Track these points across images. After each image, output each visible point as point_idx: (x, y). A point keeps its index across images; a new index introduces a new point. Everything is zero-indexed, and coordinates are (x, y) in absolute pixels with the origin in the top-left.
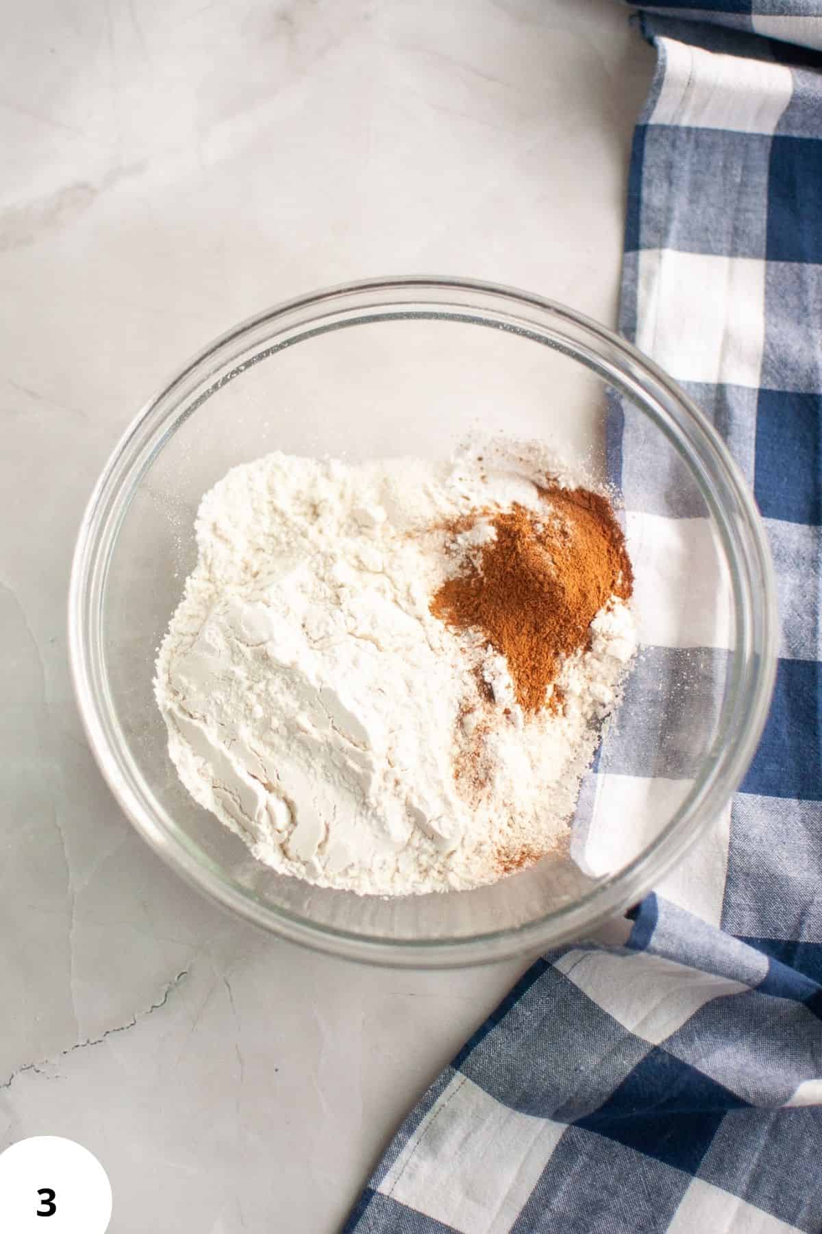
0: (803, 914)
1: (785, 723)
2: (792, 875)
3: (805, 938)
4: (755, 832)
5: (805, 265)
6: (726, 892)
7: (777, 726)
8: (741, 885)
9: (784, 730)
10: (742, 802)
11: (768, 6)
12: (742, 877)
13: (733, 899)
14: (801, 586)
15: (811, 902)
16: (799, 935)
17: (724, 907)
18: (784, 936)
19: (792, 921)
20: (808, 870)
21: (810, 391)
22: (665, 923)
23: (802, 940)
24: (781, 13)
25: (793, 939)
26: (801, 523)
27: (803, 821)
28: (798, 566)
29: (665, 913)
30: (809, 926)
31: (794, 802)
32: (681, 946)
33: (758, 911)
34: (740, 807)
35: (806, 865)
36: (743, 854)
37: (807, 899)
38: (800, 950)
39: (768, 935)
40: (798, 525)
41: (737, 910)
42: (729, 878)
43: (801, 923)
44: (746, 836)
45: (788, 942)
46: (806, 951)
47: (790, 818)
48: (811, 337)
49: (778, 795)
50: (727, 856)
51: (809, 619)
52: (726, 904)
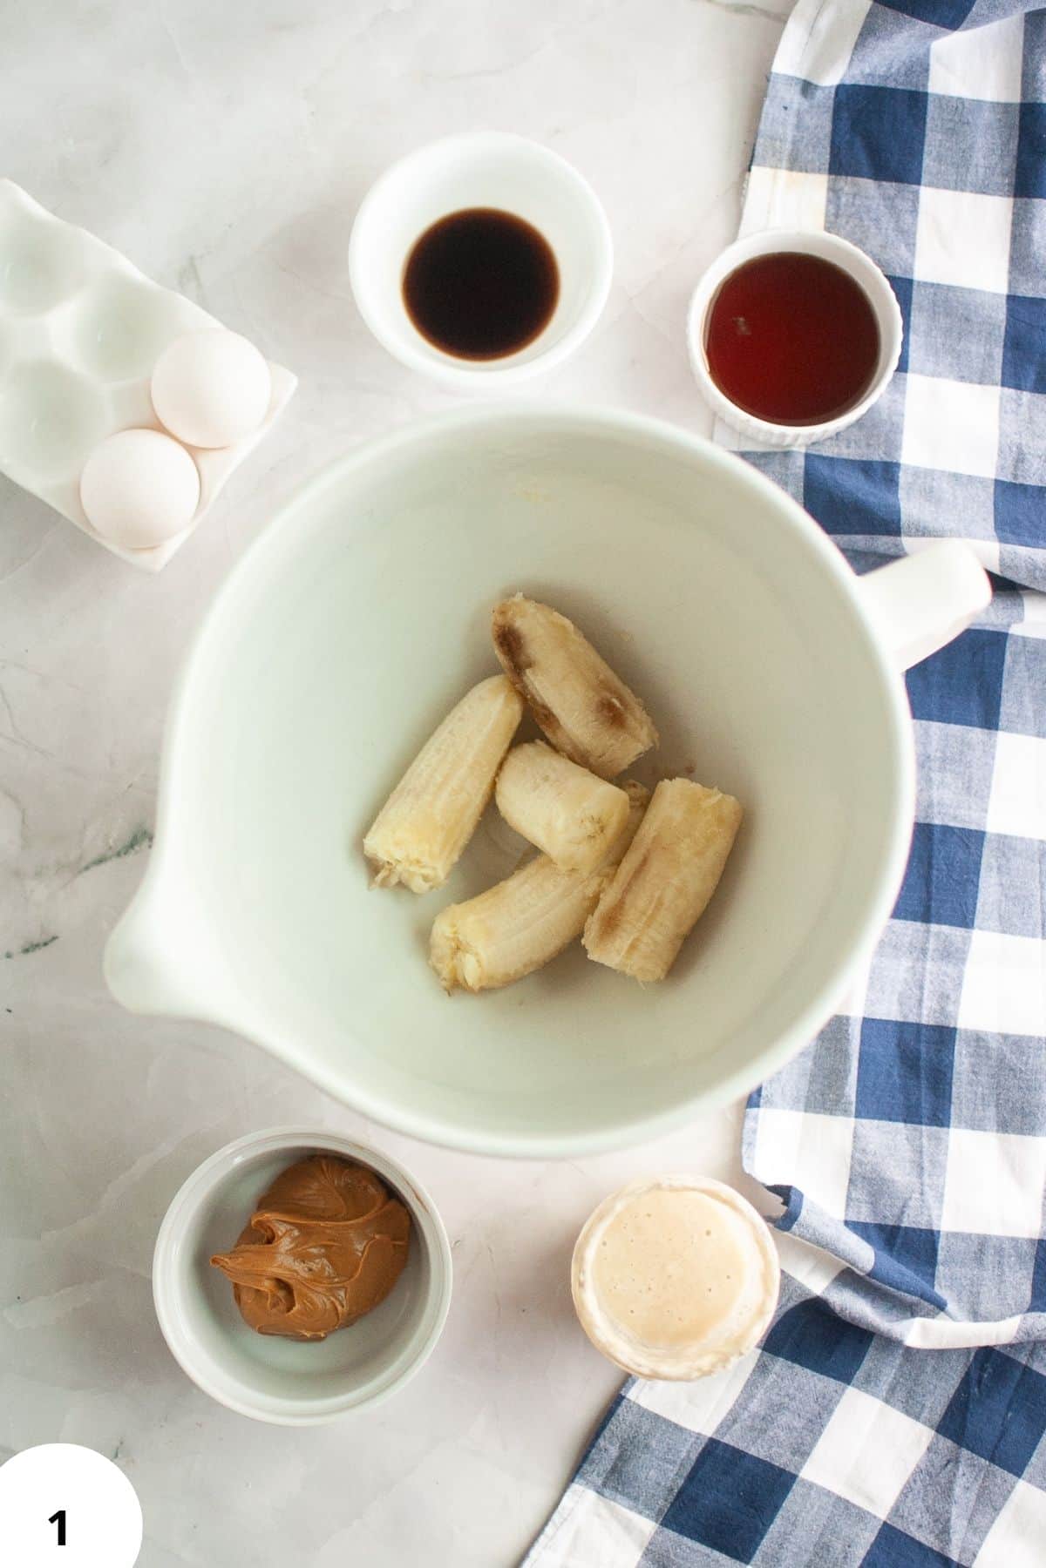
0: (904, 1207)
1: (896, 1068)
2: (897, 1178)
3: (905, 1224)
4: (871, 1147)
5: (931, 723)
6: (849, 1190)
7: (891, 1070)
8: (860, 1186)
9: (895, 1074)
10: (862, 1126)
11: (914, 531)
12: (860, 1180)
13: (853, 1195)
14: (913, 967)
15: (910, 1198)
16: (901, 1221)
17: (847, 1201)
18: (890, 1222)
19: (896, 1211)
20: (909, 1175)
21: (927, 821)
22: (805, 1217)
23: (903, 1225)
24: (923, 535)
25: (896, 1224)
26: (915, 920)
27: (907, 1139)
28: (911, 953)
29: (807, 1210)
30: (909, 1216)
31: (901, 1125)
32: (815, 1235)
33: (872, 1203)
34: (860, 1129)
35: (908, 1171)
36: (861, 1163)
37: (907, 1196)
38: (902, 1233)
39: (879, 1221)
40: (913, 922)
41: (856, 1203)
42: (851, 1181)
43: (903, 1213)
44: (864, 1150)
45: (893, 1227)
46: (906, 1233)
47: (899, 1137)
48: (931, 779)
49: (890, 1120)
50: (849, 1165)
51: (918, 992)
52: (849, 1199)
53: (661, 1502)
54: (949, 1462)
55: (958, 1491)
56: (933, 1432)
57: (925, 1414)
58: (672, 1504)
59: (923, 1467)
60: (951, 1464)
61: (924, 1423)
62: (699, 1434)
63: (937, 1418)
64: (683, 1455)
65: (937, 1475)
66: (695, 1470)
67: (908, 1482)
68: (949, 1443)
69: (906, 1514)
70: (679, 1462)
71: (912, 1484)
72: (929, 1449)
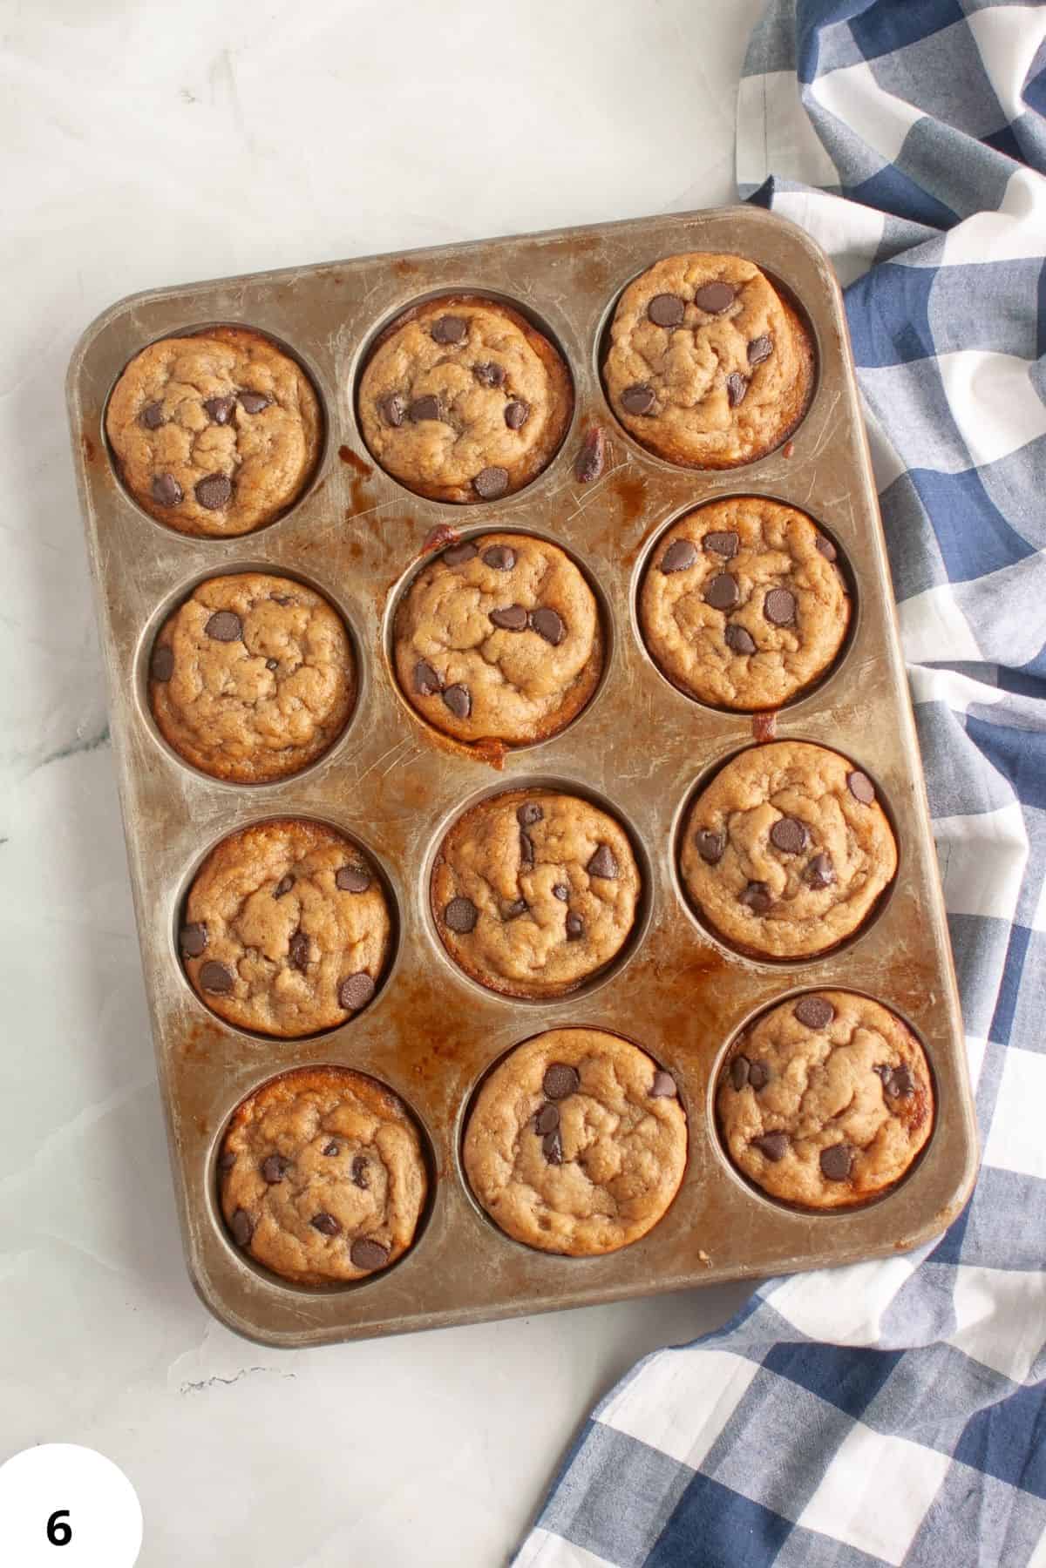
53: (639, 1549)
54: (970, 1492)
55: (984, 1525)
56: (950, 1459)
57: (940, 1439)
58: (652, 1551)
59: (941, 1500)
60: (974, 1495)
61: (939, 1450)
62: (683, 1465)
63: (953, 1442)
64: (665, 1491)
65: (959, 1509)
66: (679, 1511)
67: (925, 1521)
68: (970, 1469)
69: (925, 1558)
70: (660, 1499)
71: (931, 1524)
72: (946, 1480)
